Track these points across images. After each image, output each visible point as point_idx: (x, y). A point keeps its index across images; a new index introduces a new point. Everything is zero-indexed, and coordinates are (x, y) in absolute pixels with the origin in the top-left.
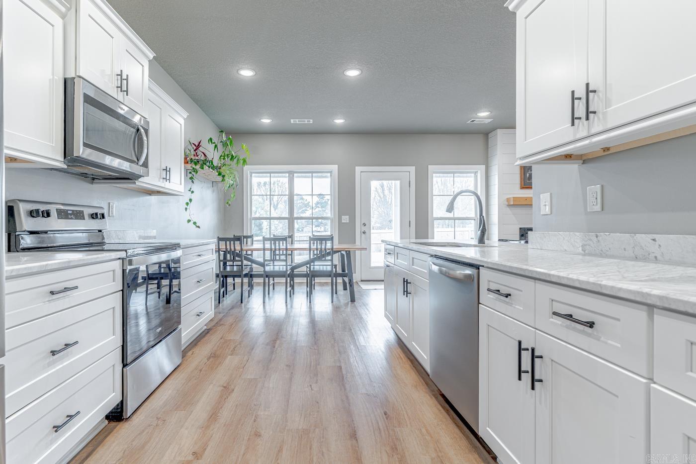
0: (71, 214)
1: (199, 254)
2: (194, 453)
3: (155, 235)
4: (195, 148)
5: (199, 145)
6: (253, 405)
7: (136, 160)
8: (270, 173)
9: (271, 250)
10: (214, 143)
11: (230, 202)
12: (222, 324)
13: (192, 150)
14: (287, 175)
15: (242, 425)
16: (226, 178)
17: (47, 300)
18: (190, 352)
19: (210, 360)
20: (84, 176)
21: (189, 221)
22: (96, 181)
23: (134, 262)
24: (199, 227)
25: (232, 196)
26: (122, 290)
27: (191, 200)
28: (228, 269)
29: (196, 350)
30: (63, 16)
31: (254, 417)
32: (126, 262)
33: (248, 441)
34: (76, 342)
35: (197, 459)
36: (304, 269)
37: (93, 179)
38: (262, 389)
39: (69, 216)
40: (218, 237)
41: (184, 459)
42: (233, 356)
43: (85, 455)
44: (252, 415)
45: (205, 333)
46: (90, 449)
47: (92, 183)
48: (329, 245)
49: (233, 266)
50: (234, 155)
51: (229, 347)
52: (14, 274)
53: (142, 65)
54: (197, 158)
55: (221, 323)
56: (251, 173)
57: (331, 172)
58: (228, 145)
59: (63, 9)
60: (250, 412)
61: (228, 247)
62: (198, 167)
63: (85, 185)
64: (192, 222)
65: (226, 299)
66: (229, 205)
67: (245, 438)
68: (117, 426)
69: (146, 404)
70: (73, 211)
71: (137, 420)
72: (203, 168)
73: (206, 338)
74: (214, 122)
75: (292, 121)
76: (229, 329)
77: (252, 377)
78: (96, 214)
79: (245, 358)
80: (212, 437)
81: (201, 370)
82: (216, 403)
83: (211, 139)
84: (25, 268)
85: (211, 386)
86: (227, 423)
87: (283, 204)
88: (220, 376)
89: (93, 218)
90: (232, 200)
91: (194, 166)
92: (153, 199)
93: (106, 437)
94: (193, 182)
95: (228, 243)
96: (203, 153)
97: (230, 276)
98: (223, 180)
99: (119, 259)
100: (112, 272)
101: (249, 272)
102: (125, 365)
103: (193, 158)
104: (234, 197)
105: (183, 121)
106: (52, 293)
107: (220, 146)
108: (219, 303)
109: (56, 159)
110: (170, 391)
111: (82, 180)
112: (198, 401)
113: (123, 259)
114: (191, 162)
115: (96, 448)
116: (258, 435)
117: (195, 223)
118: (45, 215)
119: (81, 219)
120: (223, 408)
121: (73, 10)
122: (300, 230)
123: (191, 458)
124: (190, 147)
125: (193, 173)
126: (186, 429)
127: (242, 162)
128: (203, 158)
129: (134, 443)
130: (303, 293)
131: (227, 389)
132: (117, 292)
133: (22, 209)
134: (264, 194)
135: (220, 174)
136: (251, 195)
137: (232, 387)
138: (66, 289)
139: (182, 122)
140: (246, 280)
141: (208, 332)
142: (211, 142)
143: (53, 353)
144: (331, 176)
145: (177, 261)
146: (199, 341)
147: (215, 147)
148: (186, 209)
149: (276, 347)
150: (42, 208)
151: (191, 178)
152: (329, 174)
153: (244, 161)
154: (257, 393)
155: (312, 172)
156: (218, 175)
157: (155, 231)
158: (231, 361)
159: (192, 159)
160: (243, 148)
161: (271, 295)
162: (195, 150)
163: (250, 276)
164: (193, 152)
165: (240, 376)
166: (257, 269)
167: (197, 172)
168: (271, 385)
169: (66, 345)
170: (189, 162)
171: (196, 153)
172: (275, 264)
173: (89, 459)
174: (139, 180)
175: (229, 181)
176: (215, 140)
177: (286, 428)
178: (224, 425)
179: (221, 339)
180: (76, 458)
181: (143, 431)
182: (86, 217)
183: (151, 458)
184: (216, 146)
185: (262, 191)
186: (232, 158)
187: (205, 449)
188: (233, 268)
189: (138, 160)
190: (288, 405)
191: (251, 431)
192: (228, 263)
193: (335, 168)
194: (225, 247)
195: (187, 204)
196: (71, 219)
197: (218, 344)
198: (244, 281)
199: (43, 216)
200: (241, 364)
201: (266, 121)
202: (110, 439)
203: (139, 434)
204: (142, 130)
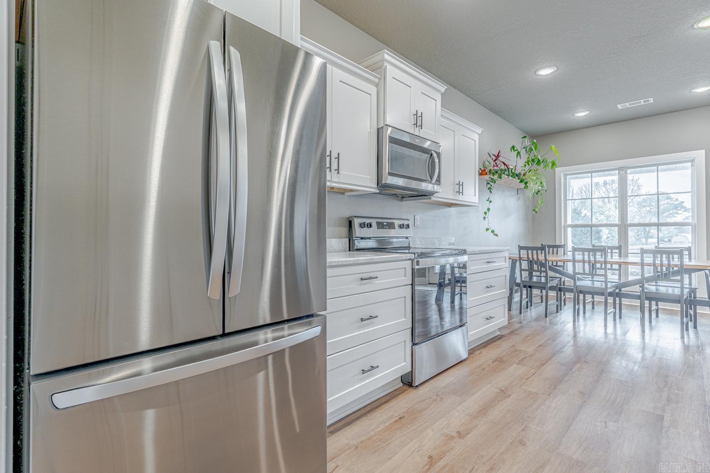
0: (386, 225)
1: (489, 260)
2: (458, 432)
3: (454, 242)
4: (494, 158)
5: (498, 156)
6: (526, 416)
7: (430, 180)
8: (591, 172)
9: (589, 262)
10: (516, 150)
11: (537, 210)
12: (518, 334)
13: (492, 162)
14: (617, 172)
15: (509, 428)
16: (531, 185)
17: (359, 283)
18: (479, 351)
19: (495, 363)
20: (395, 196)
21: (487, 229)
22: (404, 199)
23: (420, 263)
24: (497, 235)
25: (540, 202)
26: (412, 284)
27: (489, 209)
28: (535, 279)
29: (485, 351)
30: (377, 85)
31: (524, 426)
32: (415, 263)
33: (510, 444)
34: (377, 317)
35: (460, 438)
36: (636, 289)
37: (403, 198)
38: (542, 405)
39: (385, 227)
40: (519, 246)
41: (449, 433)
42: (519, 366)
43: (384, 401)
44: (522, 425)
45: (497, 338)
46: (388, 398)
47: (402, 201)
48: (676, 261)
49: (541, 276)
50: (540, 158)
51: (517, 357)
52: (340, 264)
53: (434, 100)
54: (496, 168)
55: (516, 332)
56: (566, 175)
57: (692, 161)
58: (532, 150)
59: (377, 80)
60: (521, 421)
61: (530, 256)
62: (496, 177)
63: (396, 203)
64: (490, 230)
65: (530, 310)
66: (536, 212)
67: (508, 440)
68: (408, 389)
69: (432, 381)
70: (387, 223)
71: (422, 390)
72: (501, 178)
73: (497, 343)
74: (519, 129)
75: (620, 106)
76: (523, 340)
77: (534, 391)
78: (403, 225)
79: (533, 371)
80: (477, 426)
81: (483, 369)
82: (489, 401)
83: (513, 147)
84: (345, 261)
85: (489, 386)
86: (495, 421)
87: (636, 206)
88: (502, 379)
89: (401, 228)
90: (539, 206)
91: (492, 177)
92: (453, 210)
93: (399, 394)
94: (491, 192)
95: (530, 252)
96: (503, 163)
97: (536, 287)
98: (526, 187)
99: (410, 259)
100: (404, 269)
101: (557, 285)
102: (414, 344)
103: (492, 169)
104: (541, 203)
105: (478, 136)
106: (362, 279)
107: (523, 152)
108: (521, 313)
109: (371, 187)
110: (452, 378)
111: (394, 199)
112: (473, 394)
113: (412, 260)
114: (490, 173)
115: (392, 399)
116: (522, 443)
117: (493, 231)
118: (369, 226)
119: (392, 229)
120: (494, 408)
121: (383, 78)
122: (667, 240)
123: (455, 434)
124: (490, 159)
125: (491, 183)
126: (458, 411)
127: (550, 165)
128: (503, 167)
129: (416, 406)
130: (637, 319)
131: (503, 393)
132: (408, 285)
133: (357, 222)
134: (604, 195)
135: (521, 182)
136: (566, 200)
137: (510, 393)
138: (370, 278)
139: (476, 137)
140: (552, 294)
141: (500, 338)
142: (514, 150)
143: (362, 320)
144: (692, 165)
145: (464, 266)
146: (489, 344)
147: (517, 154)
148: (484, 218)
149: (574, 370)
150: (367, 221)
151: (489, 189)
152: (690, 164)
153: (553, 164)
154: (534, 406)
155: (657, 165)
156: (520, 182)
157: (453, 238)
158: (514, 370)
159: (490, 170)
160: (553, 150)
161: (587, 314)
162: (495, 161)
163: (560, 289)
164: (493, 163)
165: (521, 386)
166: (569, 283)
167: (495, 182)
168: (553, 405)
169: (370, 316)
170: (488, 173)
171: (496, 164)
172: (594, 279)
173: (386, 404)
174: (434, 195)
175: (534, 187)
176: (518, 147)
177: (557, 451)
178: (491, 422)
179: (512, 347)
180: (379, 401)
181: (424, 400)
182: (396, 226)
183: (425, 421)
184: (519, 153)
185: (602, 193)
186: (539, 162)
187: (469, 433)
188: (541, 280)
189: (431, 180)
190: (567, 431)
191: (516, 437)
192: (534, 273)
193: (700, 155)
194: (526, 256)
195: (485, 213)
196: (386, 228)
197: (507, 351)
198: (549, 294)
199: (368, 227)
200: (526, 375)
201: (581, 114)
202: (401, 397)
203: (421, 401)
204: (435, 155)
